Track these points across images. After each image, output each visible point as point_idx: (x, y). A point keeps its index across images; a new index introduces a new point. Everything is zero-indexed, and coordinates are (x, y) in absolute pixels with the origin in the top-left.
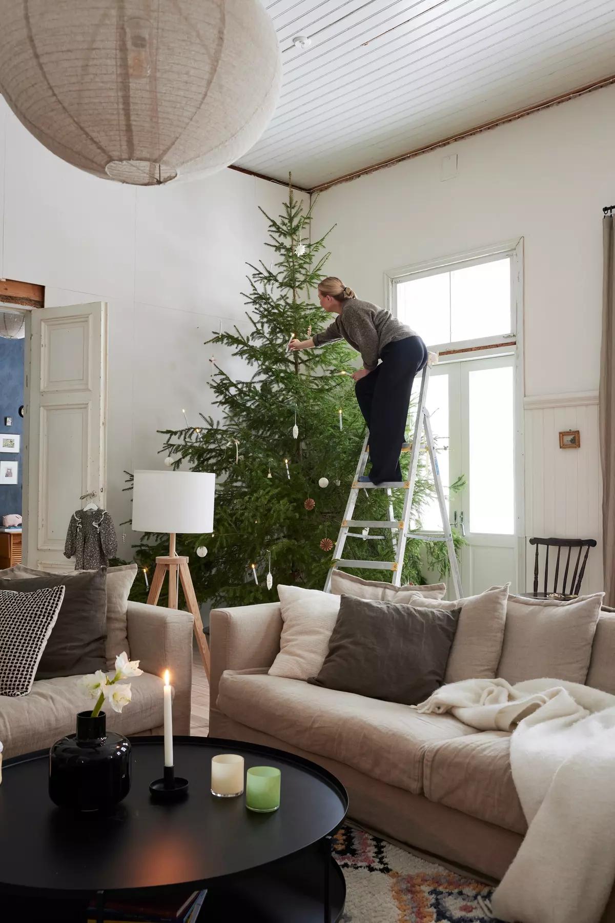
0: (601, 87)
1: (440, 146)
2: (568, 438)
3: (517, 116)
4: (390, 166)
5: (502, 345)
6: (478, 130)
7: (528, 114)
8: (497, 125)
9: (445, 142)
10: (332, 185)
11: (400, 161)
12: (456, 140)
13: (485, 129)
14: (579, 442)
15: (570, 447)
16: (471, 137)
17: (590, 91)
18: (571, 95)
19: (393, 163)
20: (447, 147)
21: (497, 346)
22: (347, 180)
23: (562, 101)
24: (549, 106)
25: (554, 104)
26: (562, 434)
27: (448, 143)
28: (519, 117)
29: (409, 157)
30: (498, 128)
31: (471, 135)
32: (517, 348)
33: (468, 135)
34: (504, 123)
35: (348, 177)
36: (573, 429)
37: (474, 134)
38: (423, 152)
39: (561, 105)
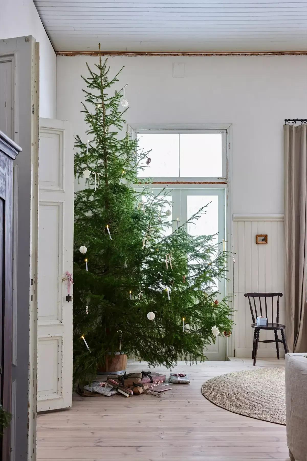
0: (276, 54)
1: (171, 54)
2: (260, 239)
3: (226, 54)
4: (131, 56)
5: (216, 183)
6: (199, 54)
7: (233, 55)
8: (212, 54)
9: (175, 54)
10: (78, 54)
11: (139, 55)
12: (183, 55)
13: (204, 54)
14: (267, 240)
15: (262, 243)
16: (194, 56)
17: (270, 55)
18: (260, 53)
19: (133, 55)
20: (176, 57)
21: (213, 183)
22: (91, 54)
23: (254, 55)
24: (245, 55)
25: (249, 54)
26: (257, 236)
27: (177, 55)
28: (227, 55)
29: (147, 54)
30: (213, 57)
31: (194, 55)
32: (228, 186)
33: (192, 54)
34: (217, 55)
35: (93, 53)
36: (263, 233)
37: (196, 55)
38: (158, 54)
39: (253, 56)
